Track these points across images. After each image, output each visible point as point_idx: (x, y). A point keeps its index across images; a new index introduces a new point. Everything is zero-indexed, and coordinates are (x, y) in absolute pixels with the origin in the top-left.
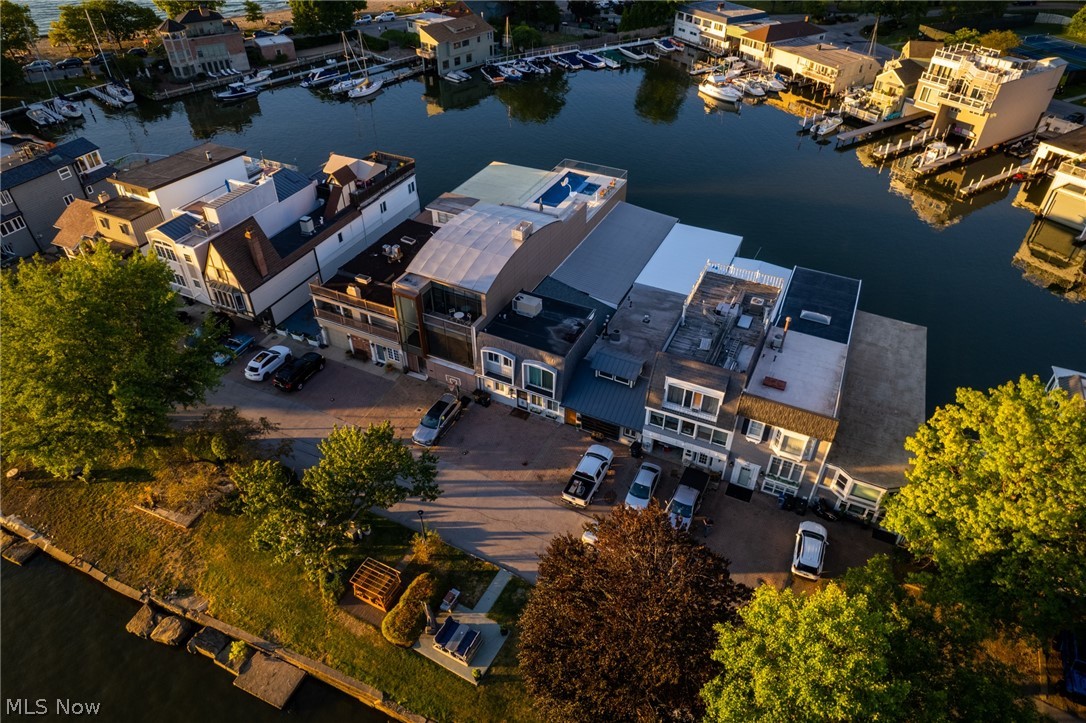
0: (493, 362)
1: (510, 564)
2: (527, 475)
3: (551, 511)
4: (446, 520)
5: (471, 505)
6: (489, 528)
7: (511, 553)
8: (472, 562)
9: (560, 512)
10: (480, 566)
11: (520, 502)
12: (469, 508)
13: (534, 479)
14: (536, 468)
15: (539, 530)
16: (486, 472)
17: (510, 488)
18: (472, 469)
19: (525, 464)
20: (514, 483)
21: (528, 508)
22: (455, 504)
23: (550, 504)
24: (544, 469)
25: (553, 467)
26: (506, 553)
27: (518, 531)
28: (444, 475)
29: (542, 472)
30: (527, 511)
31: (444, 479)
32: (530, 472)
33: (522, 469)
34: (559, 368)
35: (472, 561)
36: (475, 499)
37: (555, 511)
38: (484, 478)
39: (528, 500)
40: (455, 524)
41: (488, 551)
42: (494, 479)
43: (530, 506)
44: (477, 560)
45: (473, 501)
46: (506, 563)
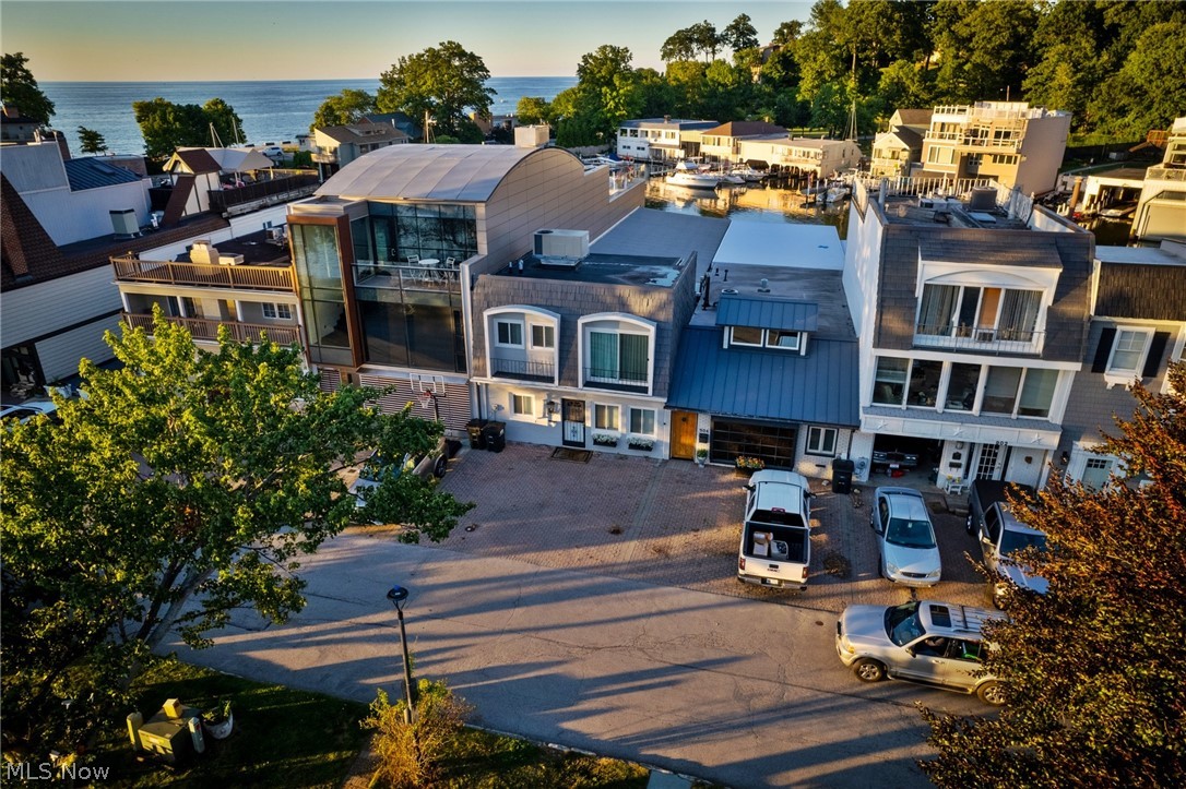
0: (509, 346)
1: (674, 753)
2: (630, 550)
3: (720, 611)
4: (453, 667)
5: (514, 626)
6: (579, 670)
7: (663, 722)
8: (559, 766)
9: (741, 610)
10: (586, 772)
11: (635, 602)
12: (511, 631)
13: (649, 556)
14: (641, 535)
15: (711, 655)
16: (532, 556)
17: (600, 580)
18: (497, 554)
19: (616, 532)
20: (607, 569)
21: (661, 613)
22: (471, 629)
23: (711, 598)
24: (664, 535)
25: (680, 530)
26: (649, 726)
27: (658, 665)
28: (428, 573)
29: (661, 542)
30: (663, 618)
31: (430, 581)
32: (633, 544)
33: (615, 542)
34: (662, 316)
35: (557, 761)
36: (519, 611)
37: (731, 610)
38: (530, 568)
39: (652, 596)
40: (483, 673)
41: (595, 728)
42: (553, 566)
43: (664, 607)
44: (573, 756)
45: (518, 616)
46: (660, 753)
